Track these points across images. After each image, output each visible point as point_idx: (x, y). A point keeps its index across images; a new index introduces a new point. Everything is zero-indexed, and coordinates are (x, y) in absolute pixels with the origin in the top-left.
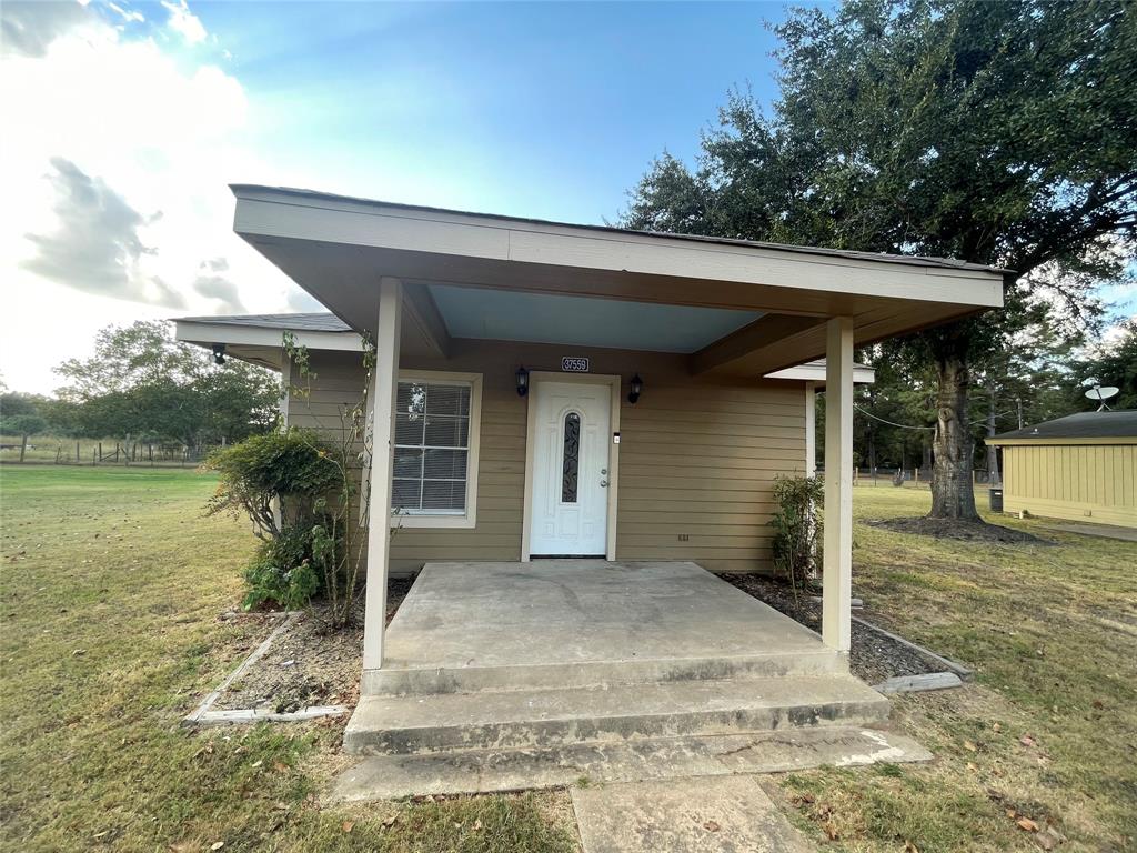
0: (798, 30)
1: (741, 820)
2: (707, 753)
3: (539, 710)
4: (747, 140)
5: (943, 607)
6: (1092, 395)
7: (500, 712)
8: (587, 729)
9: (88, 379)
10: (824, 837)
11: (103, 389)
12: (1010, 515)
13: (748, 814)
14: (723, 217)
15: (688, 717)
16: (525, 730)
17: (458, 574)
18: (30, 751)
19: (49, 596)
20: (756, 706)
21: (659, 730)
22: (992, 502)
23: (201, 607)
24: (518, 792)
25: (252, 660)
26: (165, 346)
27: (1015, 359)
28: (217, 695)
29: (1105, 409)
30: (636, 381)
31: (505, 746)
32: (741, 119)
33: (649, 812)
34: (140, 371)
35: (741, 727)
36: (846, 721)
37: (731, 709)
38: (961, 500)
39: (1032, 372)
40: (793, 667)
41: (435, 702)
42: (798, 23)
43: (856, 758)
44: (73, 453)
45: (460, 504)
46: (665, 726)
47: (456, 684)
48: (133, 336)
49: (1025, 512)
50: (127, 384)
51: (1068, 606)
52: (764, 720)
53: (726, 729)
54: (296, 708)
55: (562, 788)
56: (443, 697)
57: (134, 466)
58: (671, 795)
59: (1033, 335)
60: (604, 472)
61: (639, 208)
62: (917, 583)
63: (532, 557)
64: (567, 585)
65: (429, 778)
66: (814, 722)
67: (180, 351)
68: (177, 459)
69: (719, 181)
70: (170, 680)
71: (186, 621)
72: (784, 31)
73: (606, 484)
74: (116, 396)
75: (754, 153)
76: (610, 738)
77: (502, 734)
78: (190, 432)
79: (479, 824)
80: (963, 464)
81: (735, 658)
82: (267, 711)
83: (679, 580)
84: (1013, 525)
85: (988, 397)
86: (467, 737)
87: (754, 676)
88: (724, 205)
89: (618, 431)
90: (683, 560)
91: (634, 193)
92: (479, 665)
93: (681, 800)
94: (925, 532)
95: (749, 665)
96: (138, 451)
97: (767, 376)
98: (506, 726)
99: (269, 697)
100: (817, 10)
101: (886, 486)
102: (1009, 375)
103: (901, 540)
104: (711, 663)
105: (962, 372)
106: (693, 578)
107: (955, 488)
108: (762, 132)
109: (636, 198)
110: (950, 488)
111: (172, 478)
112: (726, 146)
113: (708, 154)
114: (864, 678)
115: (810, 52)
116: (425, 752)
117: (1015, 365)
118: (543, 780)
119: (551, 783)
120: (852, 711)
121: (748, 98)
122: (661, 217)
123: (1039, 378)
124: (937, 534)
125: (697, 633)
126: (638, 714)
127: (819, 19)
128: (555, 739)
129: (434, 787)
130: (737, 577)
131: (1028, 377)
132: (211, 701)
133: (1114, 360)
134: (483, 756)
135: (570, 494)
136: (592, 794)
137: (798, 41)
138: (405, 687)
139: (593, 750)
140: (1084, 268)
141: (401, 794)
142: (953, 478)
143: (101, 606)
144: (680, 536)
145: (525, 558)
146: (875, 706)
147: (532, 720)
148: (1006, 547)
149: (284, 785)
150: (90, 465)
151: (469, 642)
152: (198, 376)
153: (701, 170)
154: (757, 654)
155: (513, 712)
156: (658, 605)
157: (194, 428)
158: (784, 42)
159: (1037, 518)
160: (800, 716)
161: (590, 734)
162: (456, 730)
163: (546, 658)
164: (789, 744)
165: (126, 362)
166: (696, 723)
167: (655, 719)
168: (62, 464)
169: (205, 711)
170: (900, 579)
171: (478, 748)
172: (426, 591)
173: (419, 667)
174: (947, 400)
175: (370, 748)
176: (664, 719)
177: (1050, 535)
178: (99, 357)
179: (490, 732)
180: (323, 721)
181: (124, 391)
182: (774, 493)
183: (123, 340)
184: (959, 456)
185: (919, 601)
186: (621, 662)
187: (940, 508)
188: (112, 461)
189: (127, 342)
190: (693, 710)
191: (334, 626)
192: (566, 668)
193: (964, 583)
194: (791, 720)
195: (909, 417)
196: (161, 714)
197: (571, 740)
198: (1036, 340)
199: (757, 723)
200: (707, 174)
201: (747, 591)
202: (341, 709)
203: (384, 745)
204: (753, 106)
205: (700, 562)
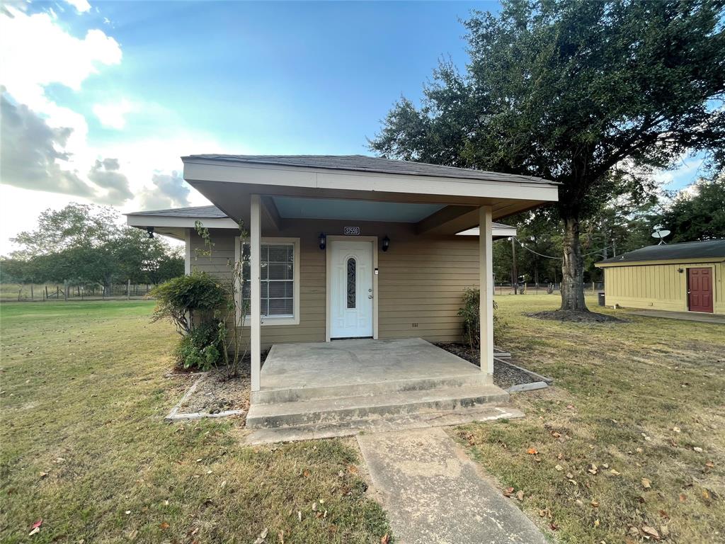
0: (478, 24)
1: (434, 442)
2: (420, 420)
3: (340, 406)
4: (450, 89)
5: (553, 355)
6: (655, 235)
7: (320, 407)
8: (363, 413)
9: (35, 245)
10: (468, 444)
11: (45, 252)
12: (609, 307)
13: (437, 439)
14: (437, 138)
15: (412, 405)
16: (333, 414)
17: (292, 349)
18: (93, 434)
19: (60, 372)
20: (444, 399)
21: (398, 412)
22: (599, 300)
23: (151, 373)
24: (332, 438)
25: (189, 394)
26: (86, 222)
27: (619, 214)
28: (177, 408)
29: (663, 243)
30: (386, 239)
31: (324, 422)
32: (447, 76)
33: (392, 441)
34: (68, 239)
35: (438, 409)
36: (487, 405)
37: (433, 401)
38: (577, 299)
39: (628, 222)
40: (465, 382)
41: (288, 405)
42: (477, 20)
43: (489, 418)
44: (29, 294)
45: (290, 311)
46: (401, 410)
47: (298, 397)
48: (64, 215)
49: (617, 305)
50: (59, 248)
51: (619, 352)
52: (449, 405)
53: (430, 410)
54: (219, 411)
55: (352, 436)
56: (291, 404)
57: (70, 300)
58: (401, 435)
59: (628, 200)
60: (370, 290)
61: (387, 131)
62: (544, 344)
63: (332, 339)
64: (351, 351)
65: (290, 435)
66: (473, 405)
67: (95, 225)
68: (98, 295)
69: (434, 115)
70: (150, 404)
71: (145, 380)
72: (469, 24)
73: (372, 297)
74: (55, 257)
75: (455, 97)
76: (375, 417)
77: (322, 416)
78: (105, 277)
79: (315, 447)
80: (578, 278)
81: (436, 379)
82: (205, 413)
83: (412, 347)
84: (608, 313)
85: (603, 238)
86: (305, 419)
87: (446, 387)
88: (438, 130)
89: (377, 267)
90: (416, 337)
91: (385, 122)
92: (309, 387)
93: (407, 437)
94: (557, 319)
95: (443, 382)
96: (71, 291)
97: (457, 234)
98: (324, 413)
99: (204, 408)
100: (488, 13)
101: (543, 294)
102: (615, 224)
103: (542, 324)
104: (424, 382)
105: (576, 225)
106: (420, 346)
107: (573, 292)
108: (459, 84)
109: (385, 124)
110: (571, 293)
111: (99, 307)
112: (438, 93)
113: (427, 98)
114: (500, 386)
115: (484, 37)
116: (286, 426)
117: (619, 218)
118: (342, 433)
119: (347, 434)
120: (491, 399)
121: (450, 64)
122: (402, 136)
123: (632, 225)
124: (563, 319)
125: (419, 369)
126: (387, 405)
127: (489, 18)
128: (348, 418)
129: (291, 438)
130: (444, 345)
131: (626, 225)
132: (175, 410)
133: (670, 214)
134: (314, 427)
135: (351, 303)
136: (366, 437)
137: (477, 31)
138: (272, 399)
139: (366, 422)
140: (647, 161)
141: (277, 441)
142: (573, 287)
143: (92, 376)
144: (413, 324)
145: (328, 340)
146: (502, 397)
147: (336, 409)
148: (599, 324)
149: (221, 440)
150: (40, 301)
151: (303, 378)
152: (108, 241)
153: (424, 107)
154: (447, 377)
155: (327, 407)
156: (400, 358)
157: (108, 274)
158: (470, 31)
159: (624, 308)
160: (465, 403)
161: (365, 415)
162: (300, 415)
163: (343, 382)
164: (460, 415)
165: (59, 232)
166: (416, 408)
167: (396, 407)
168: (22, 301)
169: (173, 414)
170: (535, 343)
171: (311, 423)
172: (275, 357)
173: (279, 390)
174: (569, 242)
175: (259, 425)
176: (400, 407)
177: (626, 317)
178: (42, 230)
179: (317, 416)
180: (234, 416)
181: (59, 252)
182: (463, 299)
183: (56, 219)
184: (575, 274)
185: (542, 353)
186: (379, 382)
187: (566, 305)
188: (55, 297)
189: (60, 220)
190: (414, 402)
191: (229, 376)
192: (353, 386)
193: (569, 343)
194: (462, 405)
195: (557, 252)
196: (152, 417)
197: (356, 418)
198: (630, 202)
199: (445, 407)
200: (427, 110)
201: (449, 351)
202: (241, 411)
203: (266, 424)
204: (453, 68)
205: (424, 337)
